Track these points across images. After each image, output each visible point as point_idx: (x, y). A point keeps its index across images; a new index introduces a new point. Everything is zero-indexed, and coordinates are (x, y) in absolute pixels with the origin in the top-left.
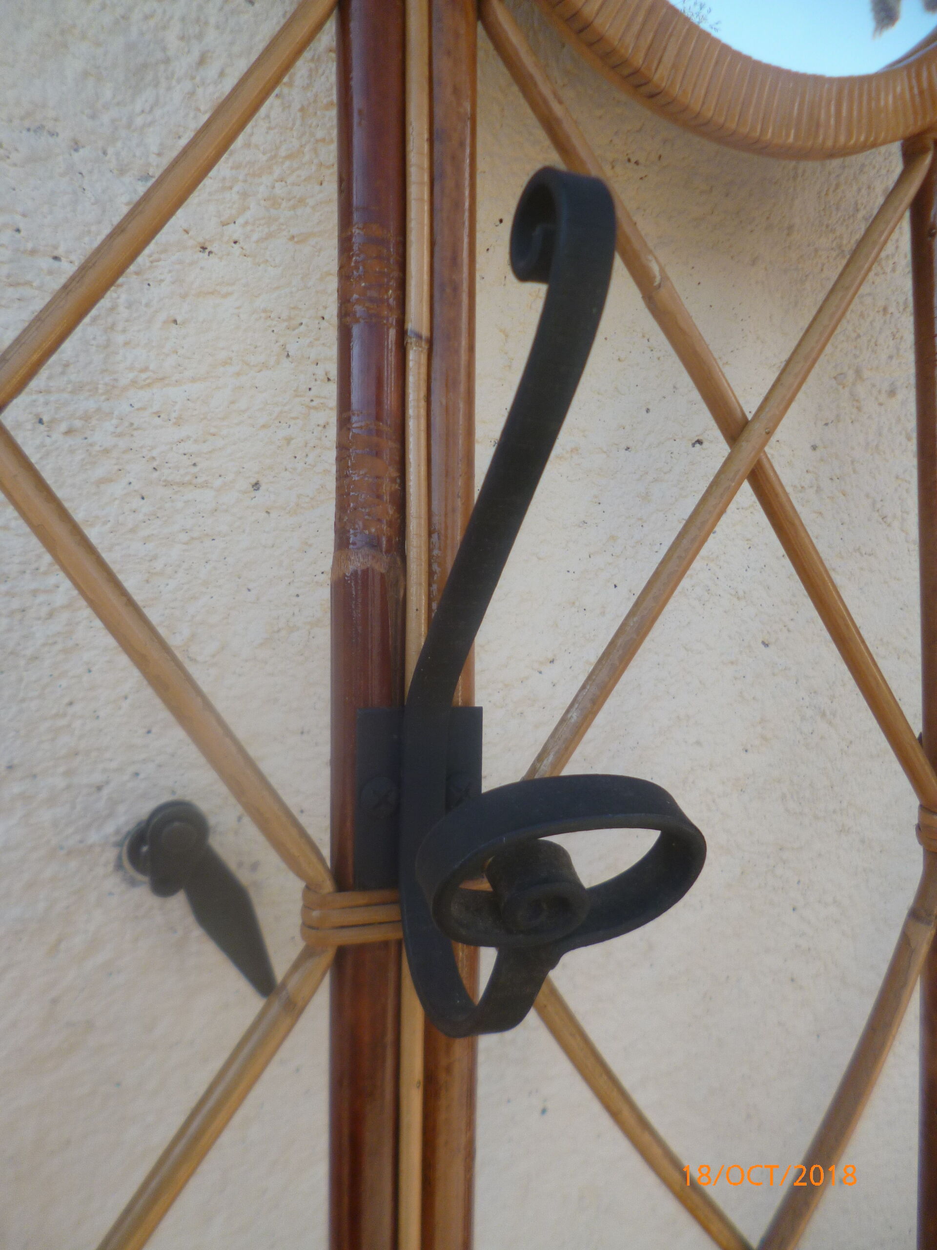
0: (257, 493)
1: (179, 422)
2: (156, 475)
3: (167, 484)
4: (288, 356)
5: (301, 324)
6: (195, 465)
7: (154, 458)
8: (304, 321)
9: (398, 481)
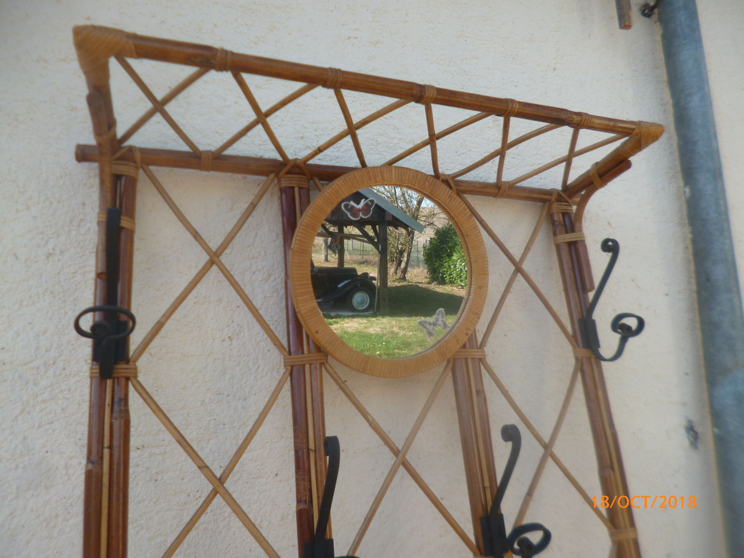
0: (277, 477)
1: (256, 461)
2: (250, 476)
3: (253, 478)
4: (283, 438)
5: (286, 428)
6: (260, 472)
7: (249, 472)
8: (287, 428)
9: (310, 485)
